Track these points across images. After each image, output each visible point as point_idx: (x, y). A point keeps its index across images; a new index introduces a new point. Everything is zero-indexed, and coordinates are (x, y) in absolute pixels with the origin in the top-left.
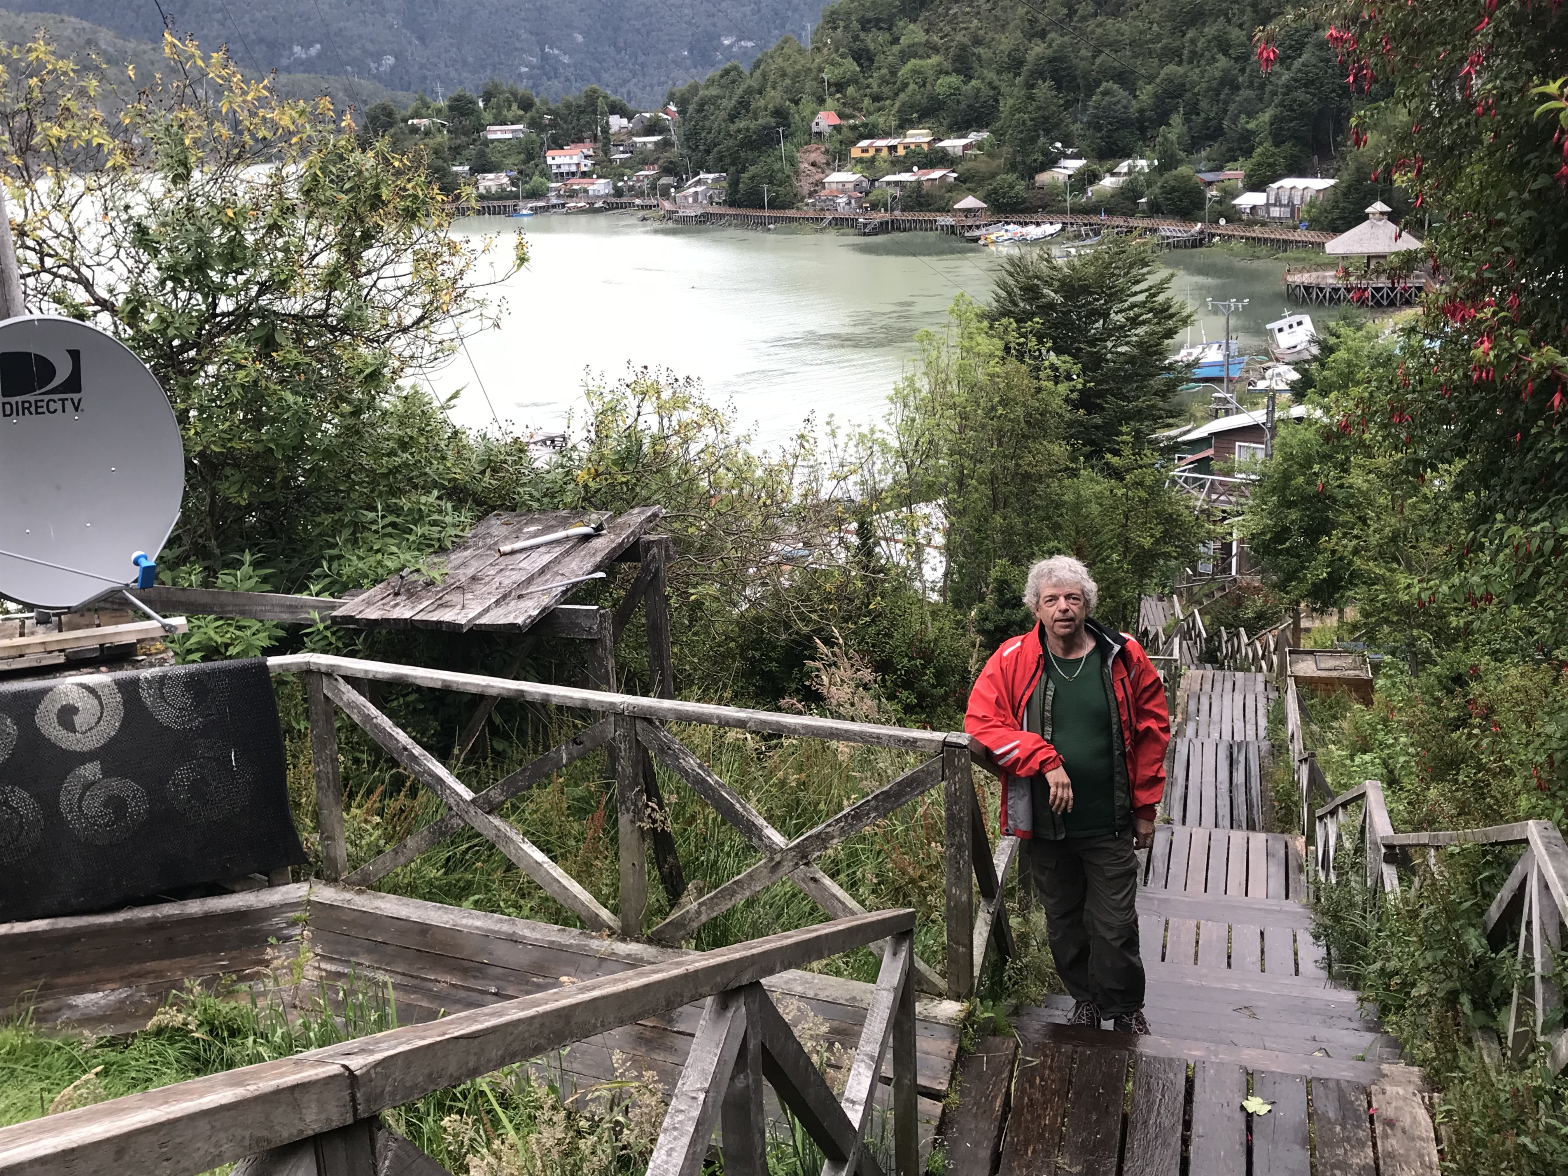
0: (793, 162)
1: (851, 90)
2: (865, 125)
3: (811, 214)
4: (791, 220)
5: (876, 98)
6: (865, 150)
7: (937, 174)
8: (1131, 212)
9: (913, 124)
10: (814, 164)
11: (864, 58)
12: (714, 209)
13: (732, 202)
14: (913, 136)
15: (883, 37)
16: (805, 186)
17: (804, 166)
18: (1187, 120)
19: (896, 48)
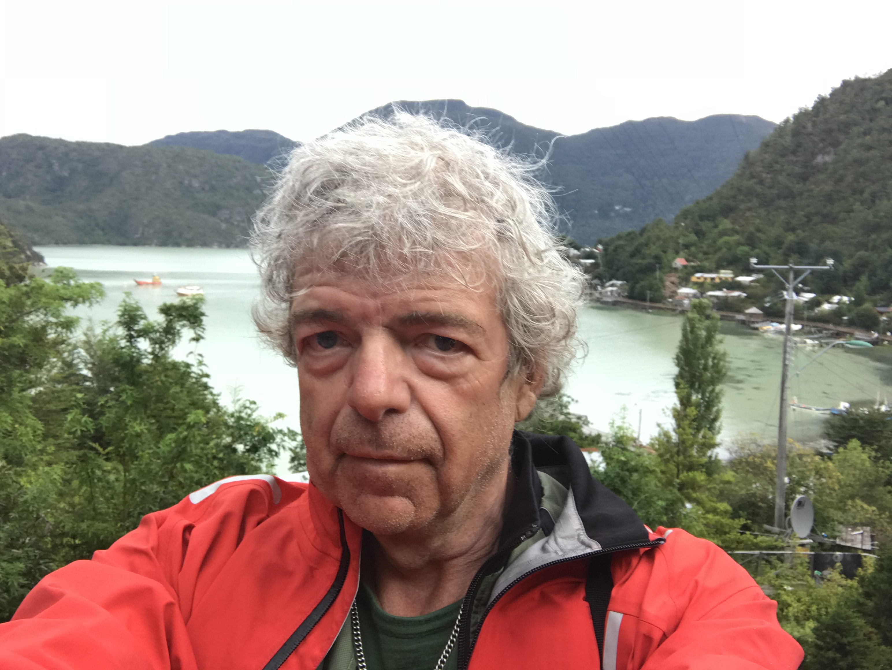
0: (662, 281)
1: (693, 249)
2: (699, 266)
3: (670, 307)
4: (660, 308)
5: (705, 253)
6: (699, 278)
7: (736, 294)
8: (839, 323)
9: (724, 268)
10: (673, 283)
11: (700, 234)
12: (620, 299)
13: (630, 297)
14: (723, 273)
15: (710, 224)
16: (667, 292)
17: (668, 283)
18: (870, 279)
19: (716, 231)
